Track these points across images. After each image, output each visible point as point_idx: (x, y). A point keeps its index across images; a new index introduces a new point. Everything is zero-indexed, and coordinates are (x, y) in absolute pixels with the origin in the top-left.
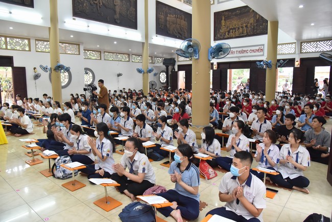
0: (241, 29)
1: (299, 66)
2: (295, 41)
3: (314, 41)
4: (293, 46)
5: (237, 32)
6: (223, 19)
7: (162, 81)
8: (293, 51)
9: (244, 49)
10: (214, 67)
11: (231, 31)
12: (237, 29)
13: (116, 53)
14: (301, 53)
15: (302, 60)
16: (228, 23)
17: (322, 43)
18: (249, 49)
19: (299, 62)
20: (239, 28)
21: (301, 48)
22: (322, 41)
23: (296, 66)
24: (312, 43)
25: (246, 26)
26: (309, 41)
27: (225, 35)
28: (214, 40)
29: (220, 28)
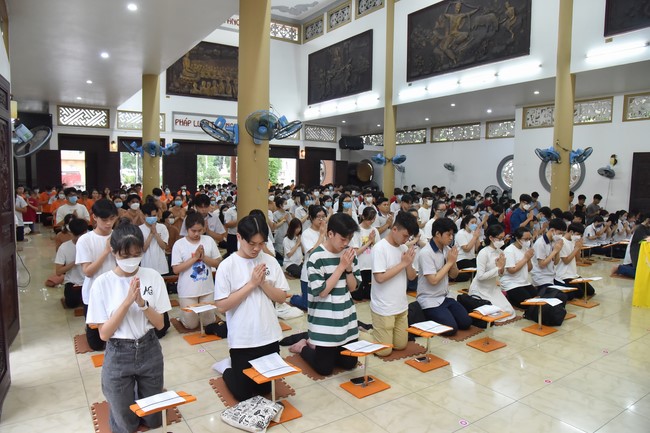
0: (222, 83)
5: (215, 87)
11: (203, 83)
12: (214, 82)
14: (306, 139)
15: (308, 149)
16: (197, 66)
19: (304, 153)
21: (305, 133)
23: (301, 157)
25: (231, 82)
27: (191, 87)
28: (167, 93)
29: (181, 72)
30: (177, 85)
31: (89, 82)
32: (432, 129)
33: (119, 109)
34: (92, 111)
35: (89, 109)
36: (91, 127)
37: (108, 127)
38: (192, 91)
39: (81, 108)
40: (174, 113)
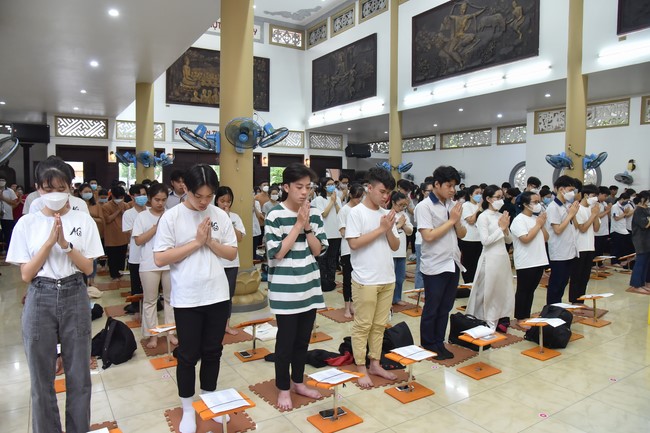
2: (302, 130)
4: (300, 136)
5: (216, 95)
6: (188, 63)
8: (299, 143)
11: (204, 91)
12: (216, 90)
14: (311, 148)
15: (312, 158)
16: (198, 74)
19: (309, 162)
27: (191, 95)
28: (167, 102)
29: (181, 80)
30: (177, 94)
31: (83, 92)
32: (442, 135)
33: (117, 118)
34: (91, 122)
35: (87, 119)
36: (90, 137)
37: (106, 137)
38: (193, 100)
39: (79, 119)
40: (174, 122)
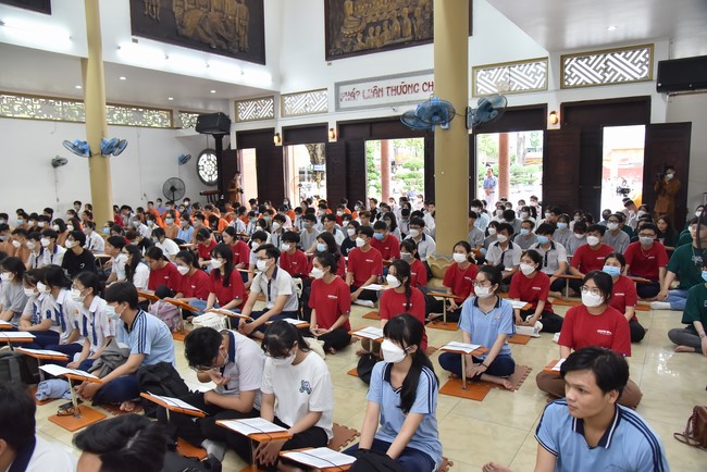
1: (558, 127)
2: (545, 54)
3: (597, 53)
4: (541, 67)
5: (386, 31)
7: (206, 179)
8: (540, 82)
9: (409, 81)
10: (330, 134)
12: (386, 23)
13: (47, 98)
14: (563, 87)
15: (567, 108)
16: (361, 7)
17: (620, 57)
18: (421, 80)
19: (558, 116)
20: (391, 22)
21: (563, 73)
22: (619, 51)
24: (593, 58)
25: (411, 15)
26: (583, 53)
27: (354, 42)
28: (327, 59)
29: (342, 24)
30: (339, 45)
34: (263, 101)
37: (274, 117)
38: (356, 48)
40: (338, 85)
